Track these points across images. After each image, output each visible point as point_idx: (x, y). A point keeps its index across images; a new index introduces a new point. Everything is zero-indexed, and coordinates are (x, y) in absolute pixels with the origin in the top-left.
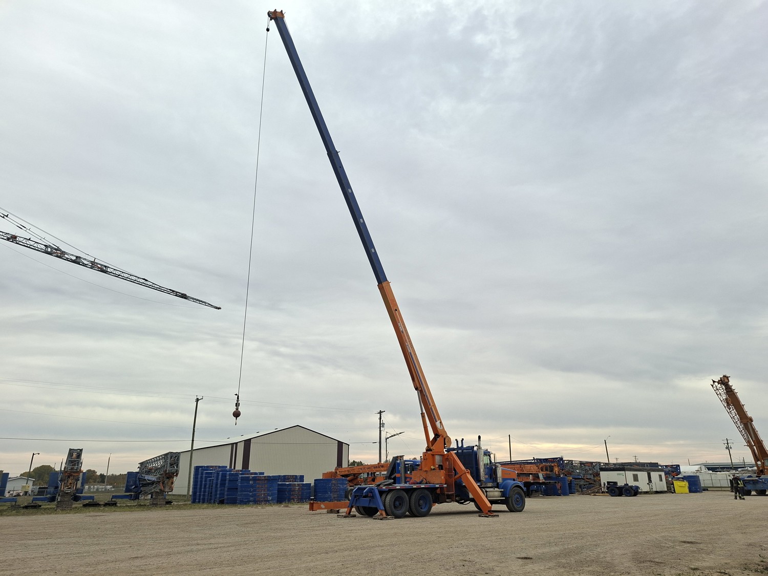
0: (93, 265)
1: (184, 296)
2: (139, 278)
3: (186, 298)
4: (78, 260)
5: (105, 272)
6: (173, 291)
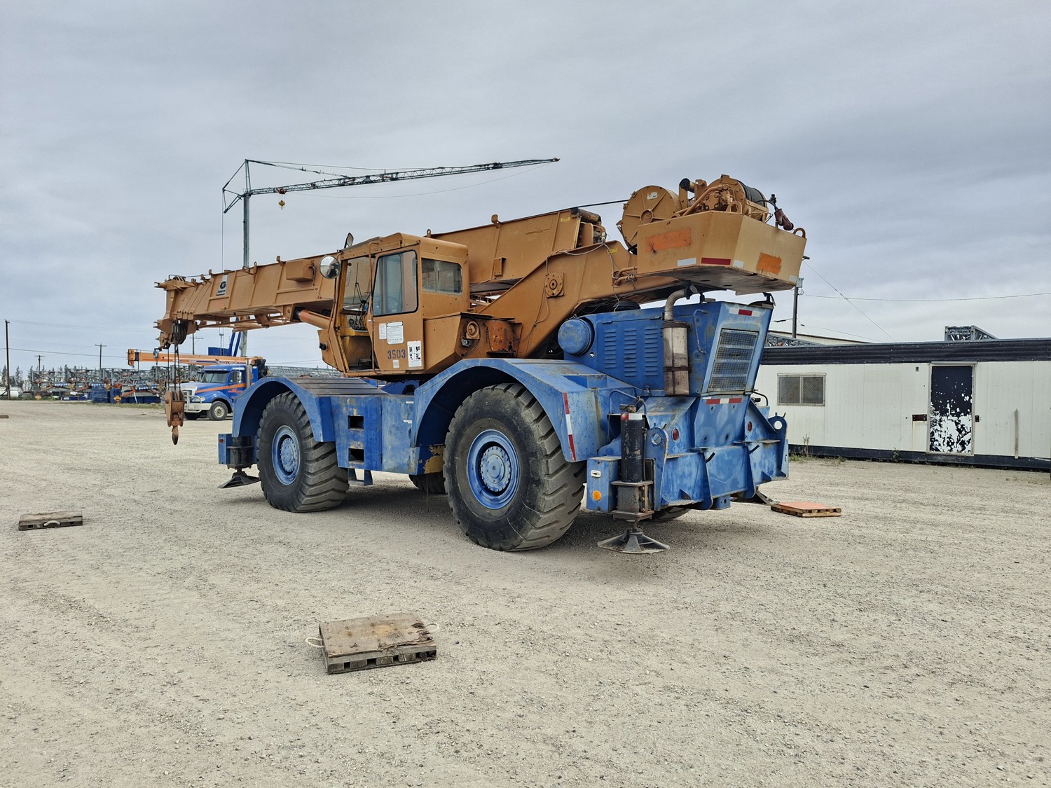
0: (383, 178)
1: (497, 166)
2: (433, 169)
3: (501, 167)
4: (368, 180)
5: (396, 179)
6: (480, 166)
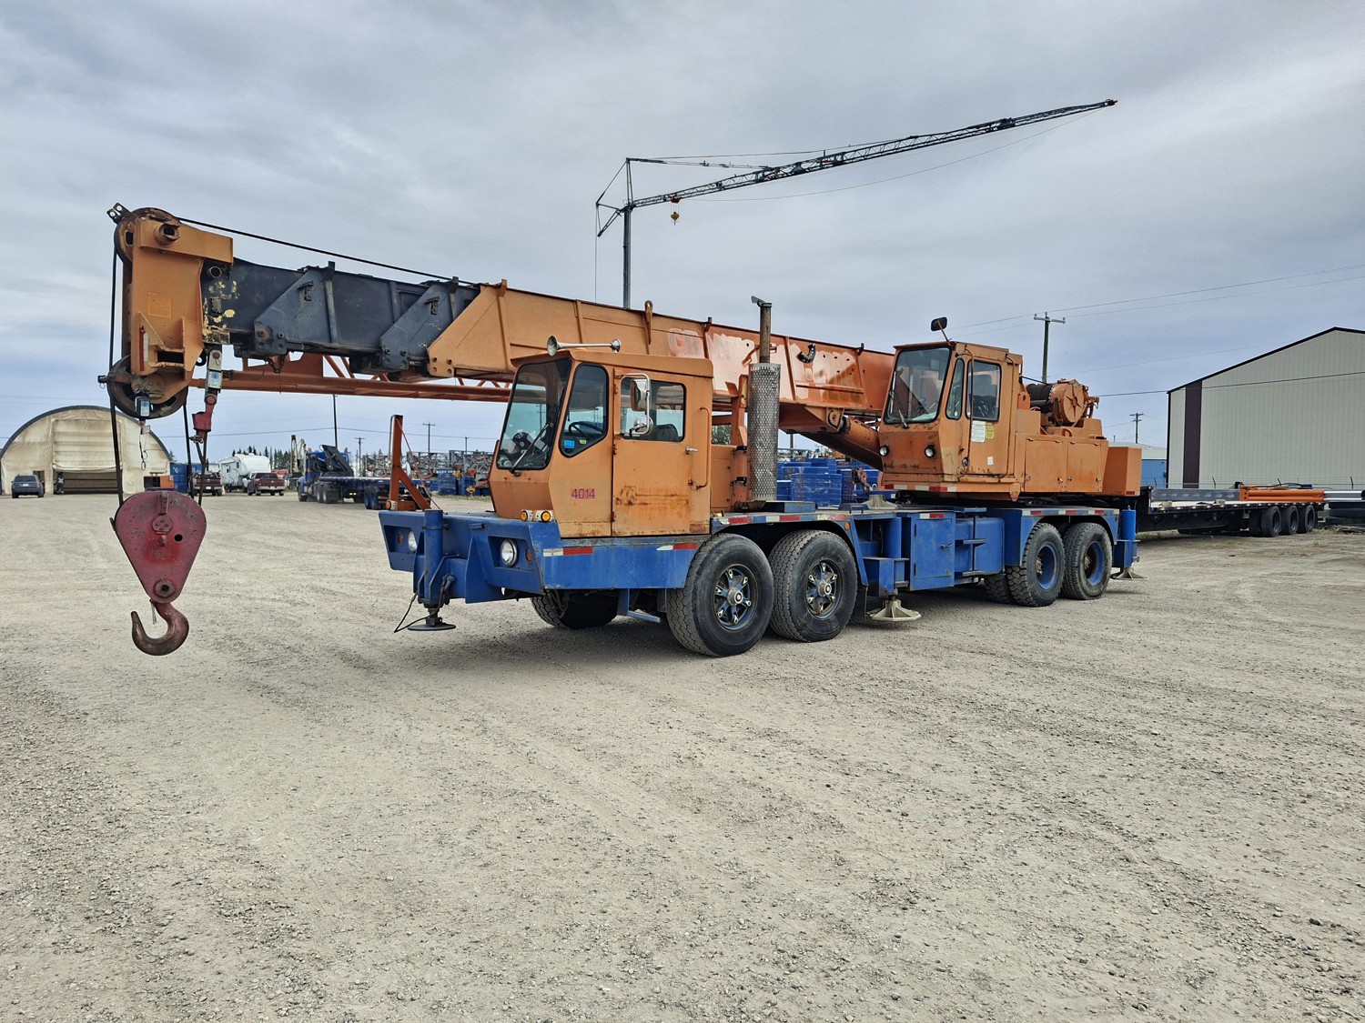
0: (823, 163)
1: (1006, 124)
2: (900, 141)
3: (1013, 126)
4: (799, 168)
5: (842, 163)
6: (978, 127)
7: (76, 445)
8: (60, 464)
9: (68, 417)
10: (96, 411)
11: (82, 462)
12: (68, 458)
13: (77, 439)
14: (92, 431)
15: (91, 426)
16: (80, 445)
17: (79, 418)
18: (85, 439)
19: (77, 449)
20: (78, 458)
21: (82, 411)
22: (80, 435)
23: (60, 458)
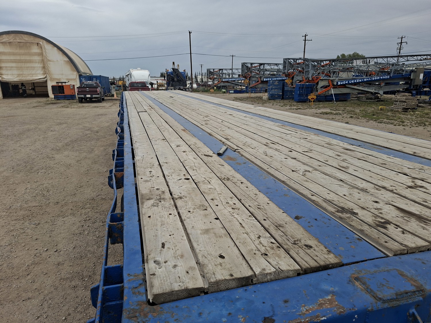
7: (13, 62)
8: (4, 76)
9: (4, 40)
10: (22, 35)
11: (19, 75)
12: (9, 72)
13: (12, 58)
14: (22, 51)
15: (21, 47)
16: (15, 62)
17: (11, 41)
18: (18, 58)
19: (14, 65)
20: (16, 72)
21: (13, 35)
22: (14, 54)
23: (3, 72)
